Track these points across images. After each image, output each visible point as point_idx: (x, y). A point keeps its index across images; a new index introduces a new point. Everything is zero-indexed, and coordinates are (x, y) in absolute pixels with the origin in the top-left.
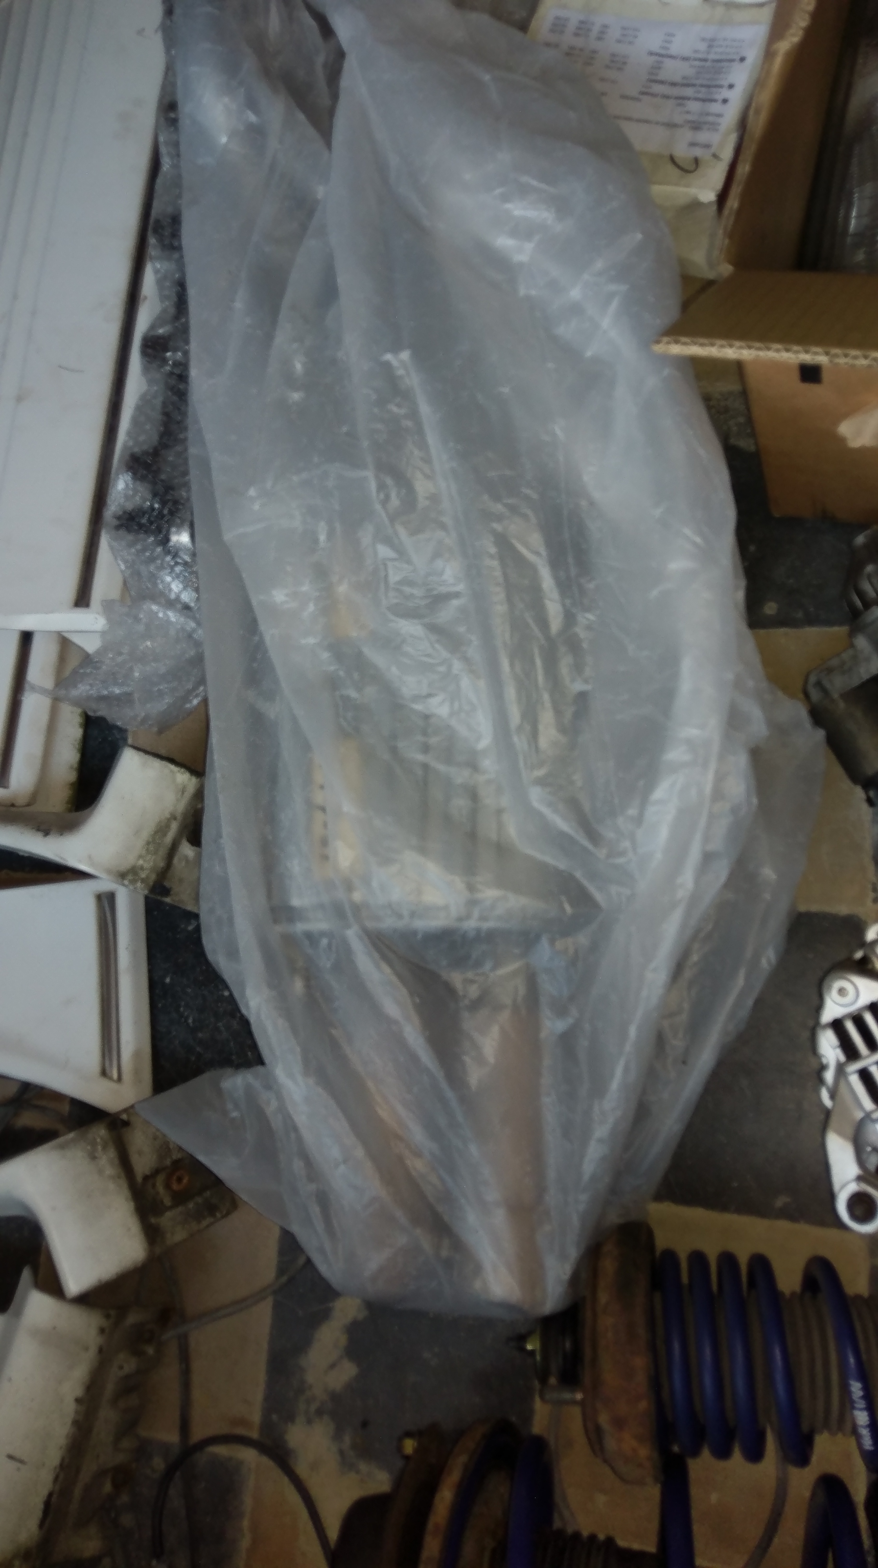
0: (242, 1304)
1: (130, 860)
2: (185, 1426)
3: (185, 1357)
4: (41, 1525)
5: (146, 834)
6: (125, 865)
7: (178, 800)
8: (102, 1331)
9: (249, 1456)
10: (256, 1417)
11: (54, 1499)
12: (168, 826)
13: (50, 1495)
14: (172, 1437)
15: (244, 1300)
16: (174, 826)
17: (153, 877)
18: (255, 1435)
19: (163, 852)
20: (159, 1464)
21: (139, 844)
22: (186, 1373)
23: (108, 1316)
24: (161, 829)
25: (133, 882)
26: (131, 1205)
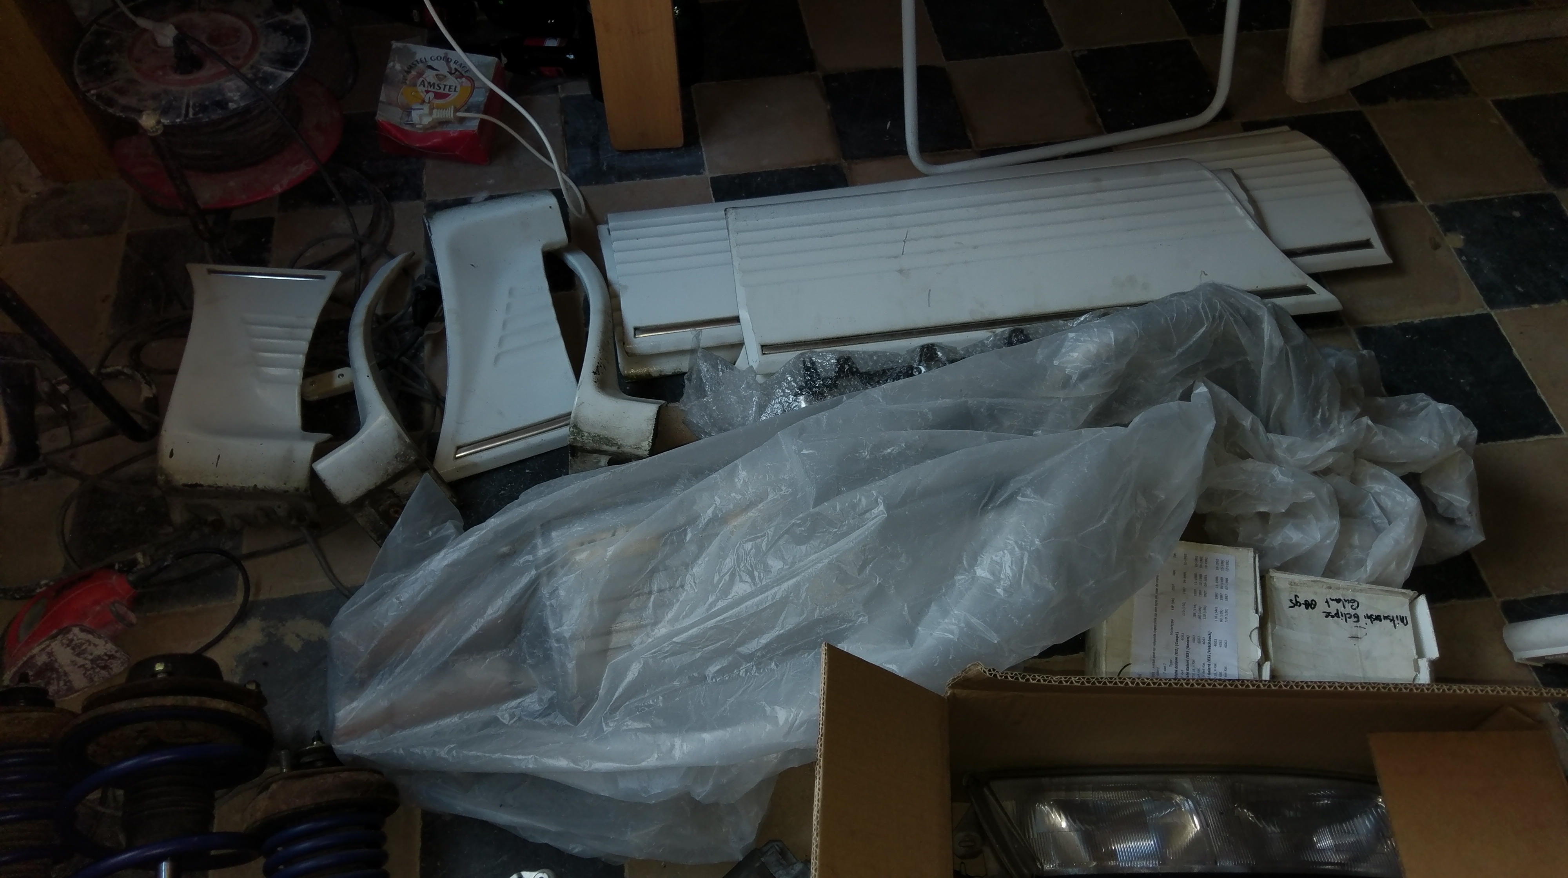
0: (329, 570)
1: (586, 428)
2: (252, 555)
3: (293, 545)
4: (185, 485)
5: (605, 433)
6: (581, 426)
7: (631, 446)
8: (297, 490)
9: (239, 598)
10: (262, 597)
11: (199, 488)
12: (612, 445)
13: (201, 486)
14: (245, 550)
15: (331, 571)
16: (614, 449)
17: (579, 445)
18: (251, 598)
19: (596, 446)
20: (228, 545)
21: (597, 431)
22: (284, 548)
23: (306, 491)
24: (609, 441)
25: (572, 433)
26: (372, 487)
